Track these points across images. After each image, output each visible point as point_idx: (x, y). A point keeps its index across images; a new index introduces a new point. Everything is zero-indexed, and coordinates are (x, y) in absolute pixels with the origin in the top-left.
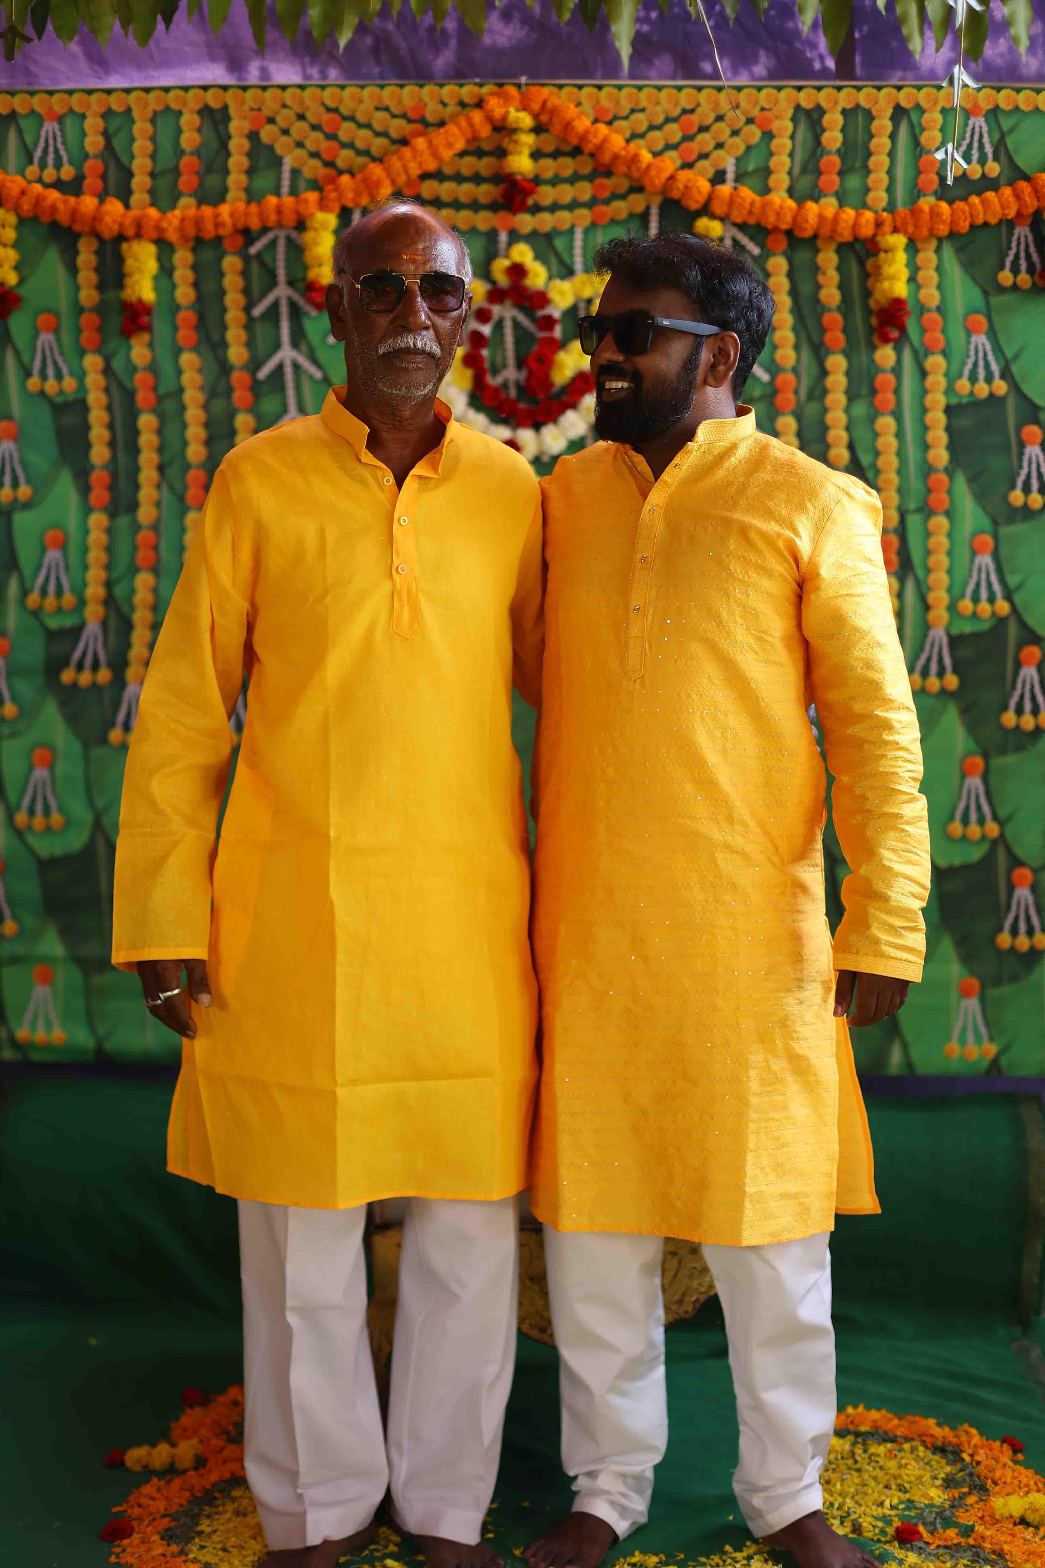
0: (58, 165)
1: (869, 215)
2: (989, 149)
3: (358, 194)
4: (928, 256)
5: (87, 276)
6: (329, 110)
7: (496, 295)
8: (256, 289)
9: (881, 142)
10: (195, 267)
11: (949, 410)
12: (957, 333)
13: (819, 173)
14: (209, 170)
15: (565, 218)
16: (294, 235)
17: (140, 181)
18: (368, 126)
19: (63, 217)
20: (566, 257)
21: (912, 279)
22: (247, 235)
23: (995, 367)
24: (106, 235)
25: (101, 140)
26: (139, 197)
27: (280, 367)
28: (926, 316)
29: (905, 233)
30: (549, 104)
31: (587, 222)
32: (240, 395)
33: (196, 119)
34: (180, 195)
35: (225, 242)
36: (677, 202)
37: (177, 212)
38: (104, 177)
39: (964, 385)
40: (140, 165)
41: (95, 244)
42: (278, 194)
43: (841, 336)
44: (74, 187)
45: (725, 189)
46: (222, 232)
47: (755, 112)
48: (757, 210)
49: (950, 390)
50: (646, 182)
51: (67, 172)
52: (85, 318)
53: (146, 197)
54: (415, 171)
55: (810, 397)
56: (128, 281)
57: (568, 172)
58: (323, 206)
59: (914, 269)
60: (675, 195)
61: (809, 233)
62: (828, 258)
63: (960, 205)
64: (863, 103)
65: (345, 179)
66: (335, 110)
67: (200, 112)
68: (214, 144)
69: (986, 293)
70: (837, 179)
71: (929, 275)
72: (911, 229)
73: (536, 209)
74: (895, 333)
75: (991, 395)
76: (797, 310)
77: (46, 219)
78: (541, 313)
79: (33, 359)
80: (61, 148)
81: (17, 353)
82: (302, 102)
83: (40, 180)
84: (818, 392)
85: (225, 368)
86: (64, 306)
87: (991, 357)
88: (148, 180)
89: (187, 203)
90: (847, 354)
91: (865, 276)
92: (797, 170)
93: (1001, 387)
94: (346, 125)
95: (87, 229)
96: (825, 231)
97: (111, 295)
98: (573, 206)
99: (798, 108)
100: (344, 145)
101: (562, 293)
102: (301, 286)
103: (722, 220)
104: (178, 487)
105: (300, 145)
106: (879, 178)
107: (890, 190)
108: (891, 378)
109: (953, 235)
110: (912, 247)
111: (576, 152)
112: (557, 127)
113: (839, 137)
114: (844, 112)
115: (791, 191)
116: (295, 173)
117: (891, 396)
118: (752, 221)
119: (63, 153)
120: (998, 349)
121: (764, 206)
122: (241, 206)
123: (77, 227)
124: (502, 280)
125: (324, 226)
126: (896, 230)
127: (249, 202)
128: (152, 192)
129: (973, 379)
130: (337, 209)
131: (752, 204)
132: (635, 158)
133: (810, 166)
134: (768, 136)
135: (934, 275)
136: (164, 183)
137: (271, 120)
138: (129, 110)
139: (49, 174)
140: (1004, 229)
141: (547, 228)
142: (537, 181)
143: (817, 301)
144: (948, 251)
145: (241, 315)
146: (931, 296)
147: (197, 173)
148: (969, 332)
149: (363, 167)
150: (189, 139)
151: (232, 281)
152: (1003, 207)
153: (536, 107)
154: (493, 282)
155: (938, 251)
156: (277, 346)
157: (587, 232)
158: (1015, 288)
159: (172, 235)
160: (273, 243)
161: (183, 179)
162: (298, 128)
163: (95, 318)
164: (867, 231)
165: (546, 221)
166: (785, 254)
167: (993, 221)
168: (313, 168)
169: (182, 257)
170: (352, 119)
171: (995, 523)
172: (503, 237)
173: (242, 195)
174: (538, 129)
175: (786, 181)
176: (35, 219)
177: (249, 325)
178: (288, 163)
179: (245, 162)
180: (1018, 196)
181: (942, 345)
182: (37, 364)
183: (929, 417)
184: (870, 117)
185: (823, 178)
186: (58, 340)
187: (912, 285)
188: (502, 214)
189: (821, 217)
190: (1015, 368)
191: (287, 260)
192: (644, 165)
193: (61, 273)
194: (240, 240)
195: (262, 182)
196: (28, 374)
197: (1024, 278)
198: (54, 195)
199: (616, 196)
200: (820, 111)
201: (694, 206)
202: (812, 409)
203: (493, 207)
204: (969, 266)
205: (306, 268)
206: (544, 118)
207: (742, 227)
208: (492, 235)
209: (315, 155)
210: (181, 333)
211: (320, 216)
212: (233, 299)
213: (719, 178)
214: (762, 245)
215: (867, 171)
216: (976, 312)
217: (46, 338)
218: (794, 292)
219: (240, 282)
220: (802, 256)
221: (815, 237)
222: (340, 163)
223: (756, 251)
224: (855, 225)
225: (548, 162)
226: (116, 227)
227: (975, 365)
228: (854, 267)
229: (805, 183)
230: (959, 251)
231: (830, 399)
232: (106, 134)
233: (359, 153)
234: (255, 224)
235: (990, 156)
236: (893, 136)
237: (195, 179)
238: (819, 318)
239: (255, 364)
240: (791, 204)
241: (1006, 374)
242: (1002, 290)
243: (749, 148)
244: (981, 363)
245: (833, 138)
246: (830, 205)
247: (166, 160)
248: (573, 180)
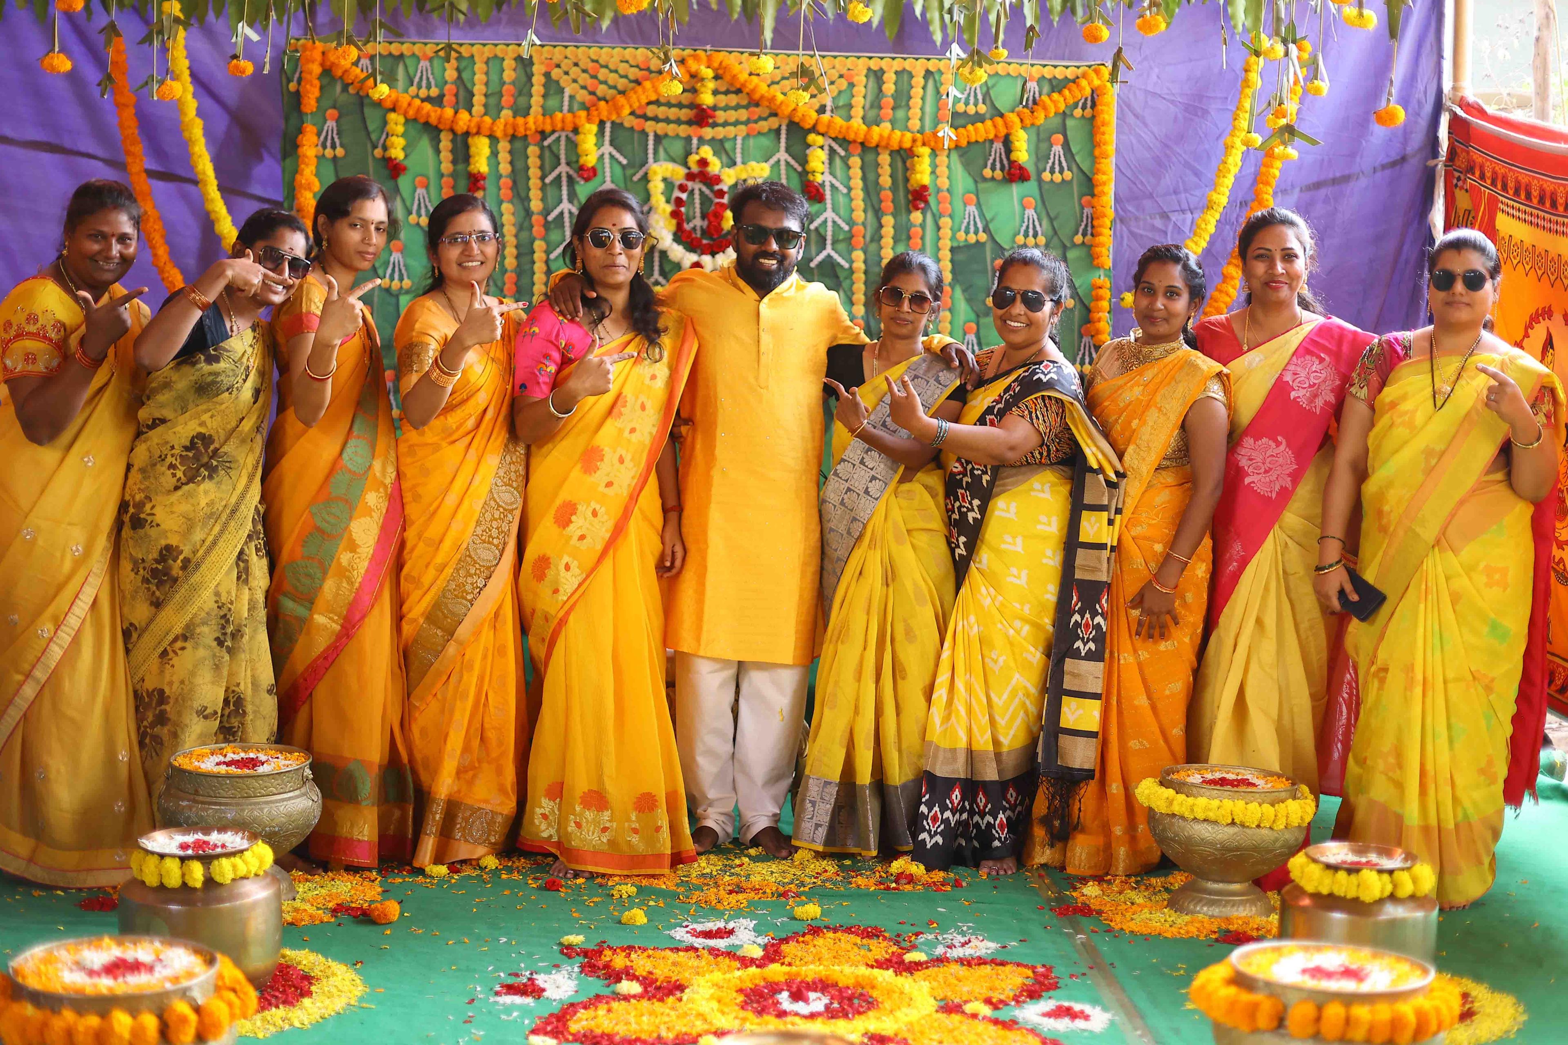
0: (429, 87)
1: (909, 136)
2: (980, 97)
3: (610, 113)
4: (942, 159)
5: (446, 155)
6: (593, 61)
7: (690, 177)
8: (547, 167)
9: (917, 92)
10: (510, 152)
11: (952, 250)
12: (958, 205)
13: (880, 108)
14: (520, 93)
15: (731, 131)
16: (571, 135)
17: (478, 100)
18: (616, 71)
19: (433, 120)
20: (731, 154)
21: (933, 172)
22: (543, 135)
23: (980, 226)
24: (459, 132)
25: (455, 74)
26: (478, 109)
27: (562, 213)
28: (941, 194)
29: (929, 146)
30: (724, 64)
31: (745, 134)
32: (537, 230)
33: (513, 63)
34: (502, 108)
35: (530, 139)
36: (797, 124)
37: (502, 120)
38: (456, 95)
39: (961, 235)
40: (479, 89)
41: (451, 137)
42: (561, 111)
43: (891, 204)
44: (438, 101)
45: (826, 117)
46: (528, 133)
47: (844, 71)
48: (843, 130)
49: (954, 238)
50: (779, 111)
51: (434, 92)
52: (445, 179)
53: (482, 109)
54: (644, 101)
55: (872, 240)
56: (472, 160)
57: (734, 104)
58: (589, 120)
59: (934, 167)
60: (796, 120)
61: (873, 145)
62: (885, 159)
63: (961, 130)
64: (908, 68)
65: (602, 103)
66: (597, 61)
67: (515, 59)
68: (524, 79)
69: (976, 182)
70: (891, 112)
71: (943, 170)
72: (932, 144)
73: (715, 125)
74: (922, 205)
75: (977, 241)
76: (866, 189)
77: (422, 120)
78: (717, 187)
79: (413, 204)
80: (431, 77)
81: (403, 200)
82: (577, 56)
83: (417, 96)
84: (877, 237)
85: (528, 213)
86: (432, 173)
87: (978, 219)
88: (483, 99)
89: (506, 113)
90: (894, 216)
91: (906, 169)
92: (868, 106)
93: (983, 237)
94: (603, 70)
95: (448, 127)
96: (883, 143)
97: (460, 167)
98: (736, 123)
99: (869, 69)
100: (601, 83)
101: (729, 176)
102: (576, 166)
103: (823, 135)
104: (500, 284)
105: (575, 81)
106: (915, 112)
107: (921, 119)
108: (919, 230)
109: (957, 147)
110: (934, 153)
111: (738, 91)
112: (728, 77)
113: (893, 87)
114: (896, 73)
115: (863, 118)
116: (572, 97)
117: (920, 241)
118: (840, 137)
119: (431, 80)
120: (982, 215)
121: (848, 128)
122: (541, 118)
123: (441, 127)
124: (695, 169)
125: (589, 132)
126: (924, 144)
127: (544, 115)
128: (485, 106)
129: (967, 232)
130: (597, 121)
131: (841, 127)
132: (773, 98)
133: (876, 104)
134: (852, 85)
135: (946, 170)
136: (492, 101)
137: (558, 66)
138: (472, 56)
139: (423, 93)
140: (987, 145)
141: (721, 136)
142: (715, 108)
143: (877, 183)
144: (954, 156)
145: (539, 182)
146: (944, 182)
147: (513, 95)
148: (966, 204)
149: (614, 98)
150: (509, 75)
151: (533, 161)
152: (987, 132)
153: (716, 65)
154: (689, 168)
155: (948, 156)
156: (561, 201)
157: (744, 139)
158: (993, 179)
159: (499, 133)
160: (558, 139)
161: (504, 99)
162: (574, 71)
163: (450, 179)
164: (907, 144)
165: (720, 132)
166: (859, 155)
167: (981, 140)
168: (582, 96)
169: (504, 146)
170: (606, 67)
171: (978, 316)
172: (695, 141)
173: (540, 109)
174: (717, 77)
175: (861, 113)
176: (415, 120)
177: (543, 188)
178: (568, 92)
179: (542, 90)
180: (995, 126)
181: (950, 211)
182: (415, 207)
183: (941, 253)
184: (911, 76)
185: (883, 111)
186: (428, 193)
187: (933, 176)
188: (694, 127)
189: (881, 136)
190: (991, 226)
191: (566, 150)
192: (778, 102)
193: (430, 152)
194: (538, 137)
195: (552, 102)
196: (410, 213)
197: (998, 174)
198: (427, 106)
199: (761, 119)
200: (882, 71)
201: (807, 126)
202: (873, 247)
203: (689, 123)
204: (967, 165)
205: (578, 156)
206: (720, 72)
207: (835, 139)
208: (688, 139)
209: (584, 87)
210: (502, 191)
211: (588, 126)
212: (534, 172)
213: (822, 110)
214: (846, 150)
215: (909, 108)
216: (969, 192)
217: (420, 191)
218: (864, 178)
219: (538, 163)
220: (870, 157)
221: (877, 146)
222: (599, 93)
223: (843, 153)
224: (901, 142)
225: (722, 97)
226: (465, 128)
227: (969, 223)
228: (900, 164)
229: (872, 114)
230: (961, 156)
231: (883, 241)
232: (458, 70)
233: (611, 87)
234: (548, 128)
235: (981, 101)
236: (924, 88)
237: (512, 99)
238: (878, 194)
239: (546, 212)
240: (864, 127)
241: (986, 230)
242: (985, 179)
243: (840, 92)
244: (972, 223)
245: (889, 88)
246: (886, 126)
247: (494, 88)
248: (736, 108)
